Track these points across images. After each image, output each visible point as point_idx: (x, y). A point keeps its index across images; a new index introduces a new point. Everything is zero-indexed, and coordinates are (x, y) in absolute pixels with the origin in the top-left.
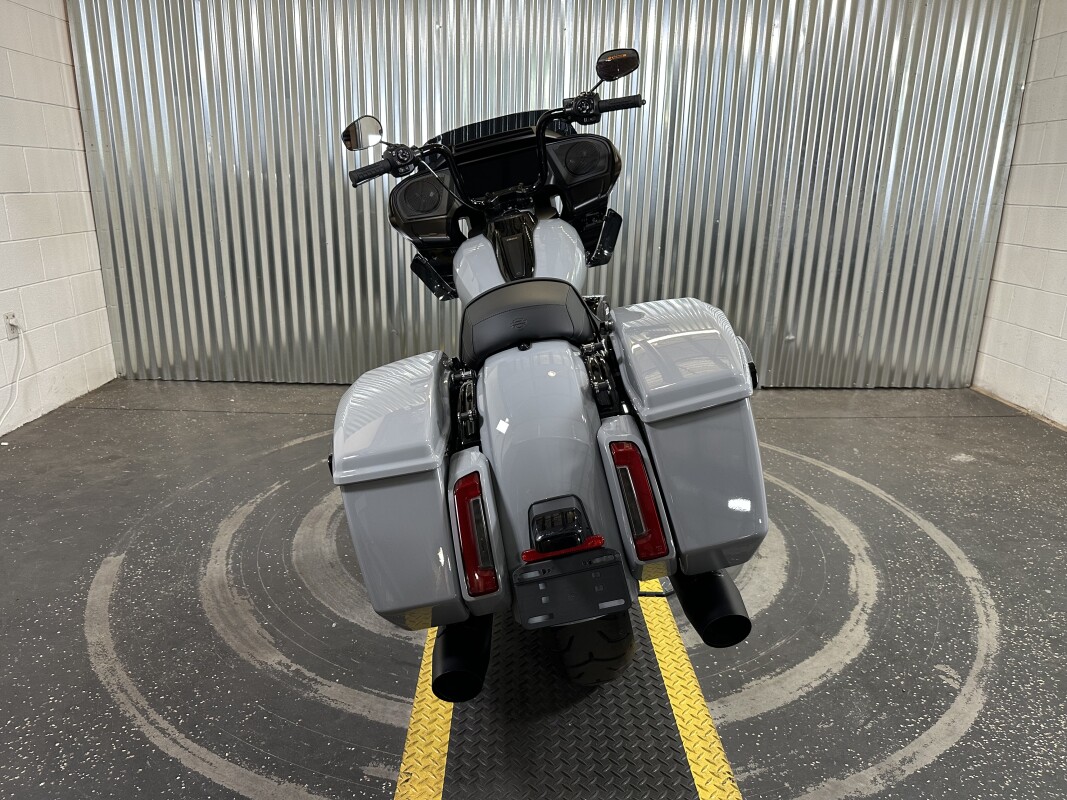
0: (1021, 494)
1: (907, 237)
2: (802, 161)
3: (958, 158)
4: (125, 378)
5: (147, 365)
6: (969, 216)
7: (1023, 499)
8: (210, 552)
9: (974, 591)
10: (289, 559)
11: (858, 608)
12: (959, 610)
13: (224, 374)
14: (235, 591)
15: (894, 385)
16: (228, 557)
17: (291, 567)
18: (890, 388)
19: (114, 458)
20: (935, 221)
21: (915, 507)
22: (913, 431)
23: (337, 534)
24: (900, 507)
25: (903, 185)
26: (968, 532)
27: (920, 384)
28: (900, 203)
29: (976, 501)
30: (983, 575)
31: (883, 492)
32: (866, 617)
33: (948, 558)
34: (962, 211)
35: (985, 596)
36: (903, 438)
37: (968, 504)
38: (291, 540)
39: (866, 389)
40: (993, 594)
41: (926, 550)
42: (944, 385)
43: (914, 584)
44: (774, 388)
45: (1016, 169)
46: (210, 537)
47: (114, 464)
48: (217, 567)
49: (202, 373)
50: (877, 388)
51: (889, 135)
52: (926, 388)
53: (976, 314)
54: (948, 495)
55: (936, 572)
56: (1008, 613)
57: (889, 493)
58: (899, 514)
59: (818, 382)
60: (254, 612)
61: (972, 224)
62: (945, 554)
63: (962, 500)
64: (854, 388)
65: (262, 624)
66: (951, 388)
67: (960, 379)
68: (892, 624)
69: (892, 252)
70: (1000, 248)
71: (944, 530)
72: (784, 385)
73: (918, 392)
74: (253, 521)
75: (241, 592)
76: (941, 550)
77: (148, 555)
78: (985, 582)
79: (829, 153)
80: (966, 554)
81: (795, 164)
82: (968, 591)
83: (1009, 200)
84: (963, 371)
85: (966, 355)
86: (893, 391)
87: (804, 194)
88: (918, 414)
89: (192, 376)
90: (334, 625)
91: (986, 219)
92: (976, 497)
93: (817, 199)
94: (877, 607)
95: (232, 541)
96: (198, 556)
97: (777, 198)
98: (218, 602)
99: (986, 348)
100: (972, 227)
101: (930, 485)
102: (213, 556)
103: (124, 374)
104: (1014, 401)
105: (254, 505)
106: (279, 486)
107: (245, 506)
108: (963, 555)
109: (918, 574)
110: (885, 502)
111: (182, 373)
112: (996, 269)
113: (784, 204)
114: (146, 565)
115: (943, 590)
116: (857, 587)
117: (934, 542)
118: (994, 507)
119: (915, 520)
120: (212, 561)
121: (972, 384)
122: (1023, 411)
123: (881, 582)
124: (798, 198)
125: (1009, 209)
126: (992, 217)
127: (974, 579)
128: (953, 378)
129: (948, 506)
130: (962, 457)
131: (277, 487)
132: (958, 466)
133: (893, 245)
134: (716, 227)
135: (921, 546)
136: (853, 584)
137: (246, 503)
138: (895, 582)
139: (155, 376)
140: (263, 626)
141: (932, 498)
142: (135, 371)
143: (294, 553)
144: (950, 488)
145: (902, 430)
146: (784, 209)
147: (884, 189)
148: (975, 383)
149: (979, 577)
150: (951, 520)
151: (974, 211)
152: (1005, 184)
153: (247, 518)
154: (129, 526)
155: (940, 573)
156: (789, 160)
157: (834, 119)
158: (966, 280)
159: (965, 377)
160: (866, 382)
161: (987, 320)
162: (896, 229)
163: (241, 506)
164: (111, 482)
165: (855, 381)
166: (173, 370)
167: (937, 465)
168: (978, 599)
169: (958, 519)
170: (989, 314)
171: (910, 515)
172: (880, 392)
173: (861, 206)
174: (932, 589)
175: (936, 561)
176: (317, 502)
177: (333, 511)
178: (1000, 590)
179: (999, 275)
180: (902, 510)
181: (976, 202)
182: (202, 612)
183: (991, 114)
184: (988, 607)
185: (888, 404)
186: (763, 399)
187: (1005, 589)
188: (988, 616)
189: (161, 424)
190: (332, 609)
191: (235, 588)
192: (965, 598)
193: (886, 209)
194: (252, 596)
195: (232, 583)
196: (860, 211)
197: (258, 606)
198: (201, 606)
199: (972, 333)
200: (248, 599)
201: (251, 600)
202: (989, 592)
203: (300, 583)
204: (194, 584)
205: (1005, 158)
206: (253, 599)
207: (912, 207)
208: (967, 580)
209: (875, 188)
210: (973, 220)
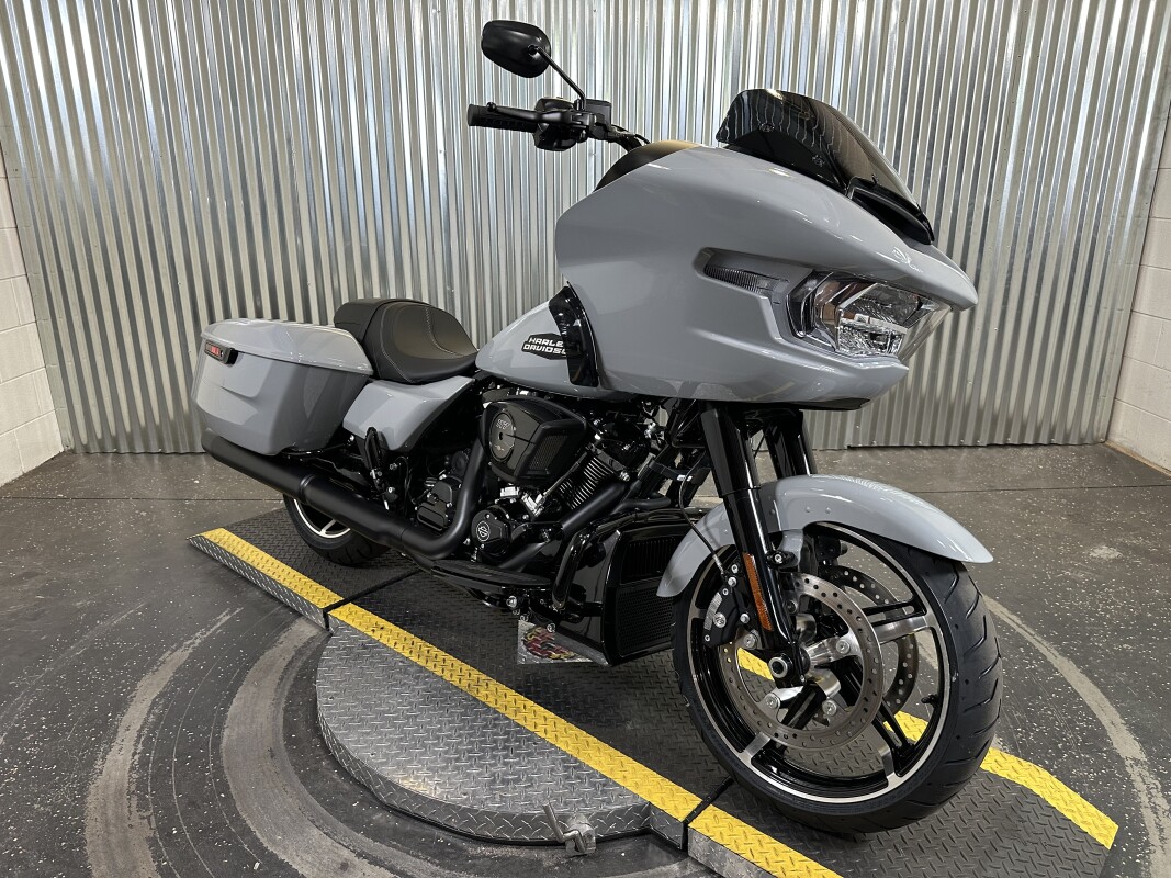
1: (1027, 261)
3: (1092, 161)
4: (73, 451)
5: (99, 435)
6: (1105, 233)
8: (116, 732)
9: (1138, 784)
10: (217, 743)
13: (192, 444)
14: (134, 802)
15: (1010, 441)
16: (137, 741)
17: (218, 757)
18: (1006, 445)
19: (29, 575)
20: (1062, 240)
21: (1048, 634)
22: (1038, 510)
23: (288, 699)
24: (1029, 635)
25: (1022, 195)
26: (1122, 677)
27: (1043, 439)
28: (1018, 219)
29: (1127, 624)
30: (1149, 753)
31: (1005, 610)
33: (1099, 723)
34: (1096, 227)
35: (1153, 791)
36: (1026, 522)
37: (1116, 629)
38: (226, 711)
39: (975, 446)
40: (1164, 789)
41: (1069, 710)
42: (1073, 440)
44: (864, 448)
45: (1165, 174)
46: (120, 706)
47: (26, 586)
48: (118, 762)
49: (166, 444)
50: (990, 446)
51: (1005, 134)
52: (1050, 444)
53: (1113, 353)
54: (1091, 614)
55: (1084, 748)
57: (1014, 612)
58: (1029, 648)
59: (918, 438)
60: (152, 842)
61: (1109, 243)
62: (1094, 716)
63: (1109, 622)
64: (961, 447)
65: (159, 866)
66: (1082, 443)
67: (1092, 434)
69: (1009, 280)
70: (1143, 272)
71: (1089, 673)
72: (875, 444)
73: (1041, 451)
74: (185, 675)
75: (143, 805)
76: (1087, 708)
77: (33, 739)
78: (1152, 766)
79: (930, 159)
80: (1122, 717)
82: (1130, 784)
83: (1156, 213)
84: (1096, 423)
85: (1100, 403)
86: (1010, 449)
88: (1042, 484)
89: (155, 448)
90: (257, 865)
91: (1126, 237)
92: (1126, 617)
95: (149, 713)
96: (98, 741)
98: (107, 824)
99: (1125, 395)
100: (1108, 247)
101: (1066, 597)
102: (118, 741)
103: (73, 446)
104: (1162, 463)
105: (190, 650)
106: (229, 617)
107: (179, 652)
108: (1118, 720)
109: (1059, 753)
110: (1009, 627)
111: (142, 445)
112: (1138, 298)
114: (25, 757)
115: (1095, 783)
117: (1077, 695)
118: (1151, 633)
119: (1050, 658)
120: (115, 748)
121: (1107, 438)
125: (1155, 224)
126: (1133, 233)
127: (1137, 762)
128: (1084, 430)
129: (1091, 633)
130: (1103, 552)
131: (224, 618)
132: (1098, 564)
133: (1010, 271)
135: (1058, 702)
137: (180, 646)
139: (110, 449)
140: (160, 869)
141: (1070, 618)
142: (85, 442)
143: (226, 733)
144: (1092, 603)
145: (1024, 509)
147: (999, 201)
148: (1111, 437)
149: (1143, 757)
150: (1096, 657)
151: (1111, 228)
152: (1150, 192)
153: (176, 673)
154: (21, 688)
155: (1089, 750)
157: (935, 115)
158: (1102, 311)
159: (1099, 429)
160: (976, 438)
161: (1126, 360)
162: (1013, 251)
163: (174, 651)
164: (14, 615)
165: (962, 436)
166: (130, 439)
167: (1073, 565)
168: (1144, 799)
169: (1106, 654)
170: (1129, 353)
171: (1043, 650)
172: (994, 451)
173: (969, 223)
175: (1082, 730)
176: (271, 642)
177: (289, 658)
179: (1143, 305)
180: (1033, 641)
181: (1114, 214)
182: (81, 843)
184: (1160, 813)
185: (1004, 469)
186: (851, 465)
188: (1162, 830)
189: (101, 521)
190: (259, 835)
191: (136, 798)
192: (1127, 796)
193: (1002, 227)
194: (156, 811)
195: (133, 788)
196: (968, 230)
197: (160, 829)
198: (83, 830)
199: (1108, 377)
200: (149, 818)
201: (153, 818)
202: (1160, 786)
203: (225, 787)
204: (83, 790)
205: (1151, 159)
206: (156, 816)
207: (1033, 223)
208: (1128, 763)
209: (988, 201)
210: (1110, 238)
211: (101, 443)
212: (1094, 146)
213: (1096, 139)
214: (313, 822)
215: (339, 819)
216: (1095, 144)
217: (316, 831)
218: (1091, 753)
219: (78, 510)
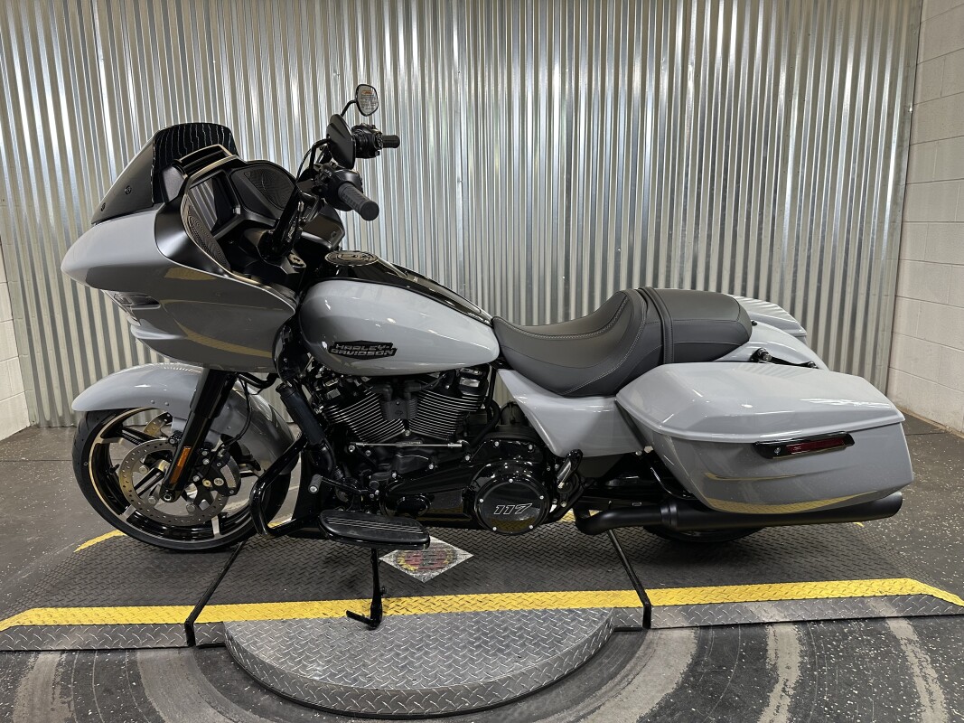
0: (950, 525)
1: (809, 257)
2: (699, 188)
3: (853, 180)
4: (38, 426)
5: (60, 414)
6: (869, 235)
7: (953, 531)
9: (911, 658)
11: (778, 687)
12: (897, 688)
14: (58, 691)
25: (800, 207)
28: (799, 225)
29: (902, 537)
30: (920, 634)
32: (787, 701)
34: (861, 230)
35: (924, 664)
40: (933, 661)
43: (841, 651)
45: (911, 188)
51: (783, 159)
53: (884, 330)
56: (953, 690)
61: (872, 242)
63: (888, 536)
68: (820, 712)
69: (795, 273)
70: (902, 265)
75: (65, 693)
78: (923, 644)
79: (725, 180)
81: (692, 191)
82: (905, 658)
83: (907, 218)
85: (877, 371)
87: (704, 220)
91: (885, 236)
92: (902, 531)
93: (716, 224)
94: (801, 685)
97: (676, 225)
99: (896, 363)
100: (872, 246)
103: (37, 422)
104: (930, 417)
112: (900, 285)
113: (684, 231)
115: (875, 658)
116: (777, 657)
118: (922, 543)
122: (941, 427)
123: (804, 648)
124: (697, 224)
125: (908, 226)
126: (891, 234)
127: (910, 641)
133: (796, 266)
134: (618, 255)
136: (771, 653)
138: (819, 647)
139: (67, 424)
142: (48, 419)
146: (684, 236)
147: (782, 210)
149: (915, 638)
151: (873, 230)
152: (901, 203)
155: (870, 633)
156: (686, 188)
157: (727, 146)
158: (871, 297)
161: (895, 337)
162: (797, 250)
168: (916, 670)
170: (896, 330)
173: (760, 229)
174: (862, 657)
178: (942, 655)
179: (903, 291)
181: (875, 221)
183: (882, 136)
184: (930, 681)
187: (947, 653)
188: (931, 694)
189: (54, 477)
190: (161, 714)
191: (60, 687)
192: (901, 668)
193: (786, 231)
194: (76, 697)
195: (58, 679)
196: (760, 234)
197: (78, 711)
198: (12, 713)
199: (882, 350)
200: (69, 703)
201: (72, 703)
202: (929, 659)
203: (137, 677)
204: (15, 682)
205: (899, 177)
206: (75, 701)
207: (811, 228)
208: (902, 642)
209: (774, 211)
210: (873, 238)
211: (62, 420)
212: (854, 168)
213: (854, 162)
214: (210, 703)
215: (232, 700)
216: (854, 166)
217: (211, 709)
218: (871, 635)
219: (37, 469)
